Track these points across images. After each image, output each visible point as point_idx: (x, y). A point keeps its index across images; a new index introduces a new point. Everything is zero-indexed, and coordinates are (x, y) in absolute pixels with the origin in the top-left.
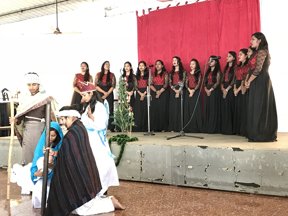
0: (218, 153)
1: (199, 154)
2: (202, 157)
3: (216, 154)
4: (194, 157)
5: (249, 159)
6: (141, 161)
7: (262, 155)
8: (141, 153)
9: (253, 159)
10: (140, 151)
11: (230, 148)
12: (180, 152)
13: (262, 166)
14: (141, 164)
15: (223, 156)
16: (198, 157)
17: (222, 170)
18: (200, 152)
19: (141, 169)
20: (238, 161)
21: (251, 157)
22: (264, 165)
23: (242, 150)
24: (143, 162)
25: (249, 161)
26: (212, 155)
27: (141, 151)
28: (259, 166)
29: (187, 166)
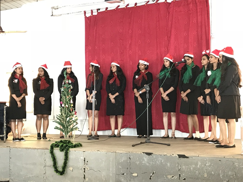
0: (163, 161)
1: (144, 161)
2: (148, 164)
3: (161, 161)
4: (139, 164)
5: (194, 166)
6: (84, 169)
7: (207, 162)
8: (85, 160)
9: (198, 166)
10: (83, 158)
11: (176, 155)
12: (125, 159)
13: (207, 174)
14: (84, 172)
15: (168, 164)
16: (143, 164)
17: (167, 177)
18: (145, 159)
19: (84, 177)
20: (183, 168)
21: (197, 164)
22: (209, 172)
23: (187, 157)
24: (86, 169)
25: (194, 168)
26: (157, 162)
27: (85, 158)
28: (204, 173)
29: (132, 173)
